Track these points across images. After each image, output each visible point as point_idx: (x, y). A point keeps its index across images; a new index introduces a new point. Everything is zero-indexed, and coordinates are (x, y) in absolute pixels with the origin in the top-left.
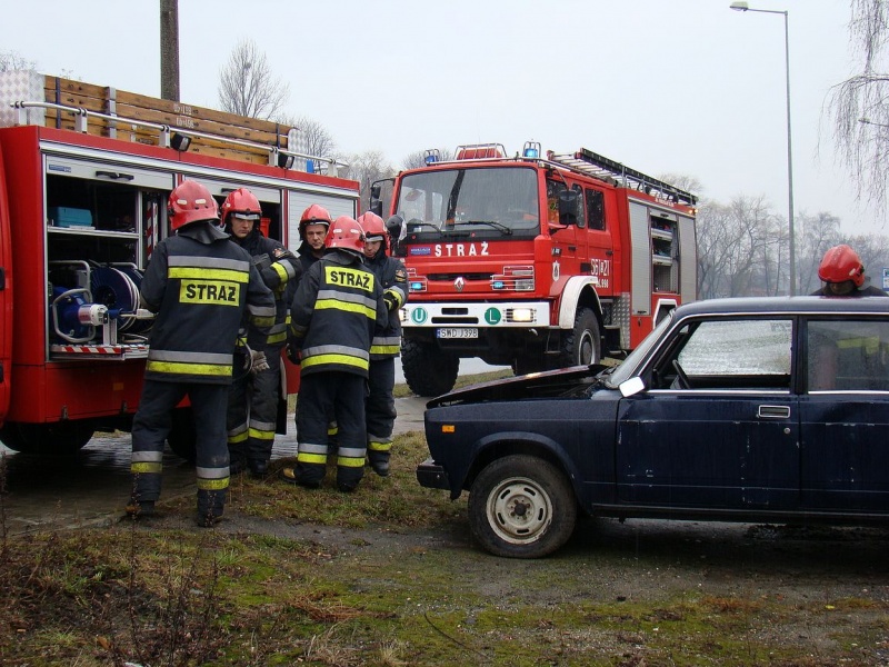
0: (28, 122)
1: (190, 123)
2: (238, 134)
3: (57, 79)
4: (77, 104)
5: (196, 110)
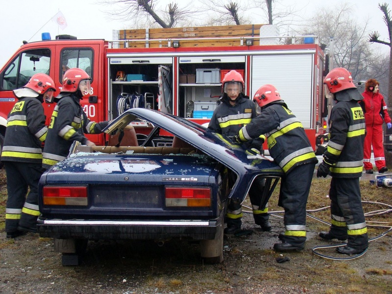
0: (112, 47)
1: (193, 35)
2: (224, 34)
3: (125, 30)
4: (134, 37)
5: (196, 29)
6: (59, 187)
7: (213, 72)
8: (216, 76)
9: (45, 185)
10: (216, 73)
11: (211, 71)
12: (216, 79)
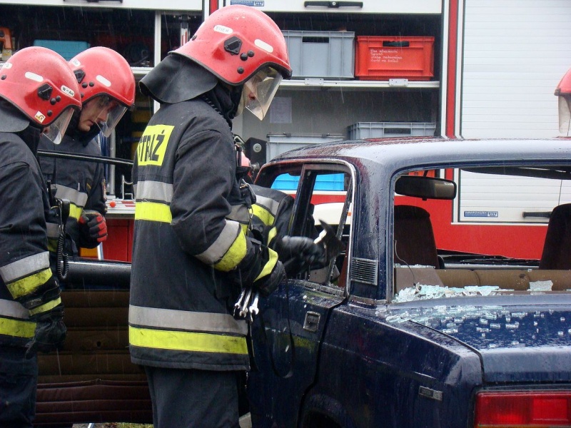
6: (531, 393)
7: (335, 44)
8: (342, 54)
9: (480, 386)
10: (342, 45)
11: (326, 40)
12: (342, 64)
